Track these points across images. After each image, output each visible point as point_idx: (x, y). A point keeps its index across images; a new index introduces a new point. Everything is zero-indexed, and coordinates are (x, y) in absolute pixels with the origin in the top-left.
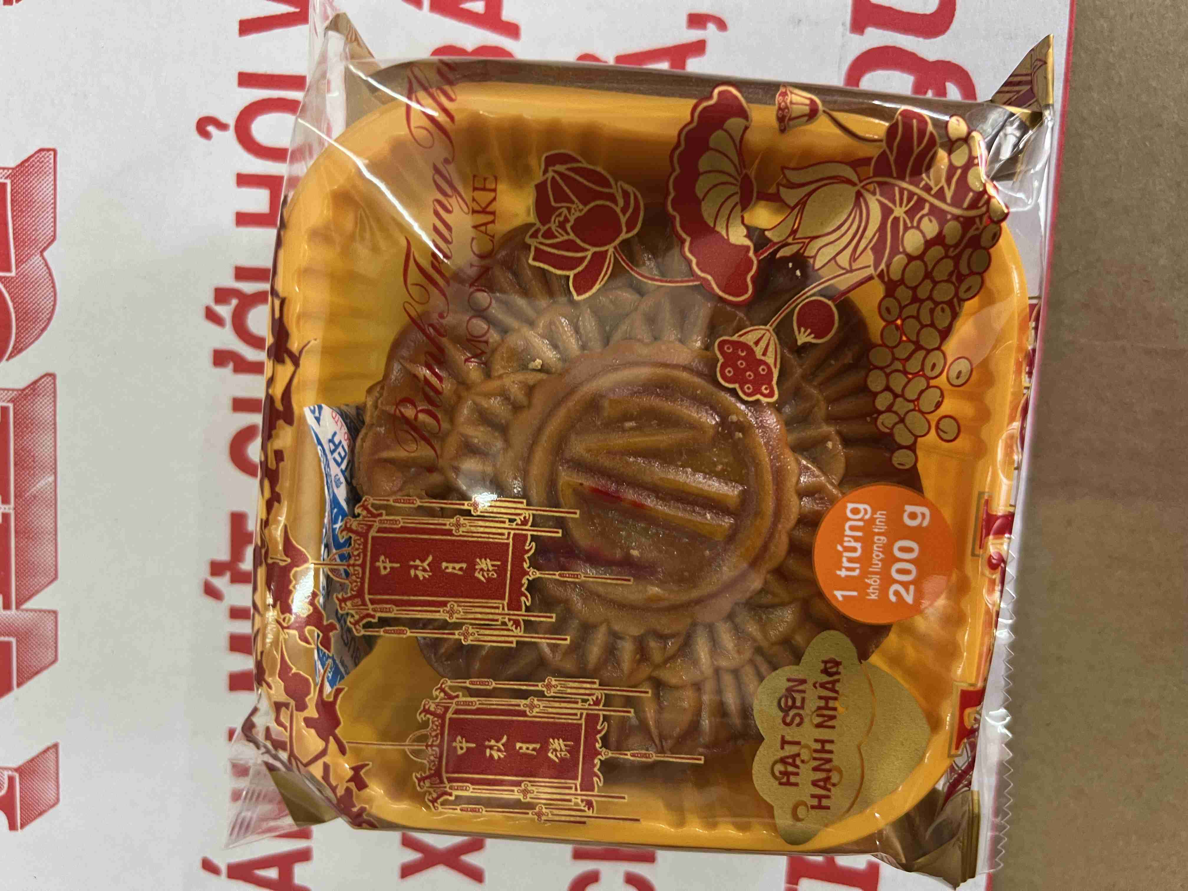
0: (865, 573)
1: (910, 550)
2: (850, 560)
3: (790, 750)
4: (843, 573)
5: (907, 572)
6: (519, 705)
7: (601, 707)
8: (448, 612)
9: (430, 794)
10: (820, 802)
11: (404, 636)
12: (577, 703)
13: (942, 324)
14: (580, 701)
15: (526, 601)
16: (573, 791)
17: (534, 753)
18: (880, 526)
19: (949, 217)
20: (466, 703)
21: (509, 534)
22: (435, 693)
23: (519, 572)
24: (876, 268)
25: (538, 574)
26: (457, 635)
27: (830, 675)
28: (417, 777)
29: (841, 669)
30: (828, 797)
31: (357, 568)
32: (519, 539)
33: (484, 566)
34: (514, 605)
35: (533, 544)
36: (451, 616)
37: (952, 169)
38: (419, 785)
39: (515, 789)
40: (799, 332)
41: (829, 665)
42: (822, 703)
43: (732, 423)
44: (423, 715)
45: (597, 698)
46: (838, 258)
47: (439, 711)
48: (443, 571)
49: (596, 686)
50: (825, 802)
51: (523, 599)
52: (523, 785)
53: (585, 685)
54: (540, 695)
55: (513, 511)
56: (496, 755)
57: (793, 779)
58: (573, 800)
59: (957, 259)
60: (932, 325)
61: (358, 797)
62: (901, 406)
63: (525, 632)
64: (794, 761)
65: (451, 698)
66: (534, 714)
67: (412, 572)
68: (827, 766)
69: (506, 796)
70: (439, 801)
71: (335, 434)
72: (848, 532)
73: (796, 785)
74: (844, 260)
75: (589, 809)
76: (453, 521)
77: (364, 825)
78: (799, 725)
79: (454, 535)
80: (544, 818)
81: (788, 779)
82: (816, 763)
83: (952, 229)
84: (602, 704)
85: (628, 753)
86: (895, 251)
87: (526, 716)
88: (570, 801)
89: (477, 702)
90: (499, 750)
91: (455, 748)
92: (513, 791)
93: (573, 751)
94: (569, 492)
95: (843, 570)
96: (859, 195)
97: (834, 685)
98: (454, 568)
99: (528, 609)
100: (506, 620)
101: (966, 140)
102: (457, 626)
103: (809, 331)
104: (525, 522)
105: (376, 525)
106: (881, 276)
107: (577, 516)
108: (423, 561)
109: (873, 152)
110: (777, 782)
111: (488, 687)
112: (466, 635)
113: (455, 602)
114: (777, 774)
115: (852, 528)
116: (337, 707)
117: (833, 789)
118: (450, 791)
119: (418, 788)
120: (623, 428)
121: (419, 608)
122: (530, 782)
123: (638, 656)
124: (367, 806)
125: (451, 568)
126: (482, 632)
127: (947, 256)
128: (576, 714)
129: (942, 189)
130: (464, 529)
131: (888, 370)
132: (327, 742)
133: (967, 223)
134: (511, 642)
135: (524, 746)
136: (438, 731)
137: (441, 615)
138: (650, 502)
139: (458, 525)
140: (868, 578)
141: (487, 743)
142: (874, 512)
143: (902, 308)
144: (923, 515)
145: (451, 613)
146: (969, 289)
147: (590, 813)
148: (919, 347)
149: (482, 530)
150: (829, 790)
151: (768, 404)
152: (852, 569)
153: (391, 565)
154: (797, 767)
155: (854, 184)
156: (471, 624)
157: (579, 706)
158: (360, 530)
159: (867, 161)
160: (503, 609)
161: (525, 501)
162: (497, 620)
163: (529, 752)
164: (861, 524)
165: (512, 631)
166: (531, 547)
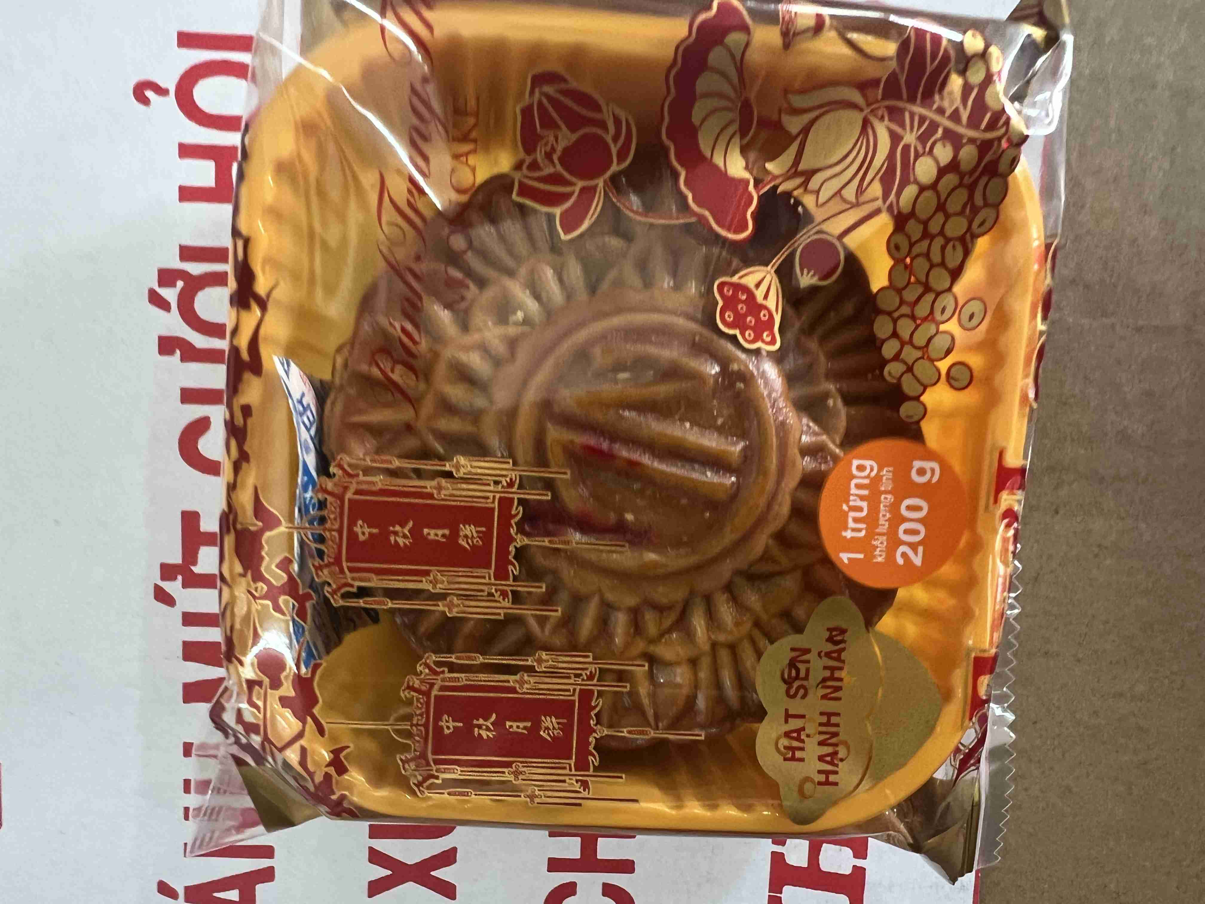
0: (871, 534)
1: (918, 508)
2: (856, 520)
3: (795, 723)
4: (848, 534)
5: (915, 532)
6: (509, 682)
7: (595, 682)
8: (431, 582)
9: (415, 776)
10: (827, 778)
11: (385, 607)
12: (569, 678)
13: (953, 262)
14: (572, 676)
15: (514, 569)
16: (567, 772)
17: (525, 732)
18: (886, 485)
19: (964, 141)
20: (451, 679)
21: (494, 497)
22: (419, 668)
23: (505, 539)
24: (885, 201)
25: (526, 541)
26: (441, 607)
27: (836, 643)
28: (401, 760)
29: (847, 636)
30: (836, 773)
31: (334, 533)
32: (505, 503)
33: (469, 533)
34: (501, 574)
35: (521, 509)
36: (434, 587)
37: (967, 89)
38: (404, 768)
39: (506, 770)
40: (802, 274)
41: (834, 633)
42: (827, 673)
43: (732, 371)
44: (406, 693)
45: (591, 672)
46: (843, 192)
47: (423, 688)
48: (425, 538)
49: (590, 660)
50: (832, 778)
51: (510, 567)
52: (514, 765)
53: (578, 659)
54: (530, 670)
55: (498, 472)
56: (484, 734)
57: (798, 754)
58: (568, 781)
59: (971, 188)
60: (943, 264)
61: (337, 782)
62: (910, 354)
63: (513, 603)
64: (799, 735)
65: (436, 673)
66: (525, 690)
67: (392, 539)
68: (834, 740)
69: (495, 778)
70: (425, 785)
71: (303, 395)
72: (854, 491)
73: (802, 760)
74: (850, 193)
75: (584, 790)
76: (434, 483)
77: (344, 814)
78: (804, 697)
79: (436, 499)
80: (537, 800)
81: (793, 754)
82: (823, 737)
83: (968, 153)
84: (596, 679)
85: (625, 730)
86: (904, 183)
87: (517, 692)
88: (564, 781)
89: (463, 678)
90: (488, 729)
91: (442, 727)
92: (503, 772)
93: (567, 729)
94: (558, 450)
95: (849, 531)
96: (866, 124)
97: (839, 655)
98: (436, 535)
99: (515, 579)
100: (493, 591)
101: (984, 56)
102: (442, 597)
103: (812, 273)
104: (511, 484)
105: (353, 487)
106: (890, 209)
107: (568, 476)
108: (403, 526)
109: (882, 73)
110: (782, 758)
111: (475, 662)
112: (451, 606)
113: (438, 571)
114: (782, 749)
115: (858, 486)
116: (315, 684)
117: (840, 764)
118: (436, 774)
119: (403, 772)
120: (615, 378)
121: (400, 578)
122: (521, 762)
123: (632, 630)
124: (346, 793)
125: (434, 534)
126: (467, 603)
127: (960, 185)
128: (569, 690)
129: (956, 111)
130: (447, 492)
131: (896, 315)
132: (304, 723)
133: (984, 147)
134: (499, 614)
135: (515, 724)
136: (424, 710)
137: (425, 585)
138: (646, 460)
139: (439, 488)
140: (875, 540)
141: (475, 722)
142: (880, 469)
143: (912, 245)
144: (933, 471)
145: (434, 583)
146: (982, 224)
147: (585, 794)
148: (927, 289)
149: (464, 493)
150: (837, 766)
151: (769, 353)
152: (859, 530)
153: (368, 530)
154: (803, 741)
155: (861, 110)
156: (458, 596)
157: (571, 681)
158: (336, 492)
159: (875, 83)
160: (490, 579)
161: (511, 461)
162: (482, 591)
163: (520, 730)
164: (867, 481)
165: (499, 602)
166: (518, 512)
